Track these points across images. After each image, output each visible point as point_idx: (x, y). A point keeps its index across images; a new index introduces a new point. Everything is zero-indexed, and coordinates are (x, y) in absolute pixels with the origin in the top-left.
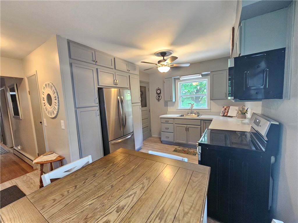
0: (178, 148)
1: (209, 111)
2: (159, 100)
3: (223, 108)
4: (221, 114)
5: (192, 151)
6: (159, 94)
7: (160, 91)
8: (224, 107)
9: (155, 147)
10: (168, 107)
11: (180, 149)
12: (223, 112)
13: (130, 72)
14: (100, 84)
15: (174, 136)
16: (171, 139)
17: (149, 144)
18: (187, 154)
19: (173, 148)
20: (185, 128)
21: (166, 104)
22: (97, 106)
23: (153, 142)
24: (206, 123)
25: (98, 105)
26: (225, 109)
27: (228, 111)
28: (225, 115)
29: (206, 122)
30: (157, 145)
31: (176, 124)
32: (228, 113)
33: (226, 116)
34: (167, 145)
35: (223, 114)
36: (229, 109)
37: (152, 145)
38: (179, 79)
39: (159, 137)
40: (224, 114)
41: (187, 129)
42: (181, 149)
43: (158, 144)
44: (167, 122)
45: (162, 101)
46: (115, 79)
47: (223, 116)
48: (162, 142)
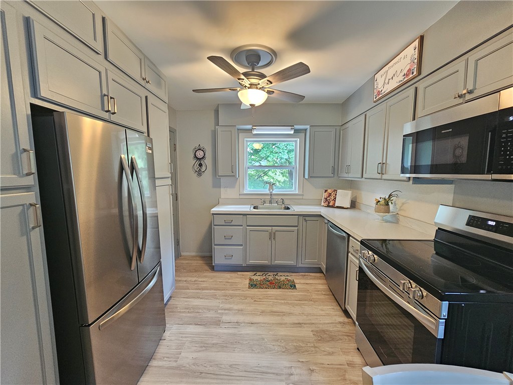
0: (255, 278)
1: (301, 197)
2: (199, 173)
3: (326, 193)
4: (323, 204)
5: (283, 278)
6: (200, 159)
7: (204, 155)
8: (326, 191)
9: (204, 285)
10: (222, 190)
11: (259, 278)
12: (326, 199)
13: (148, 86)
15: (245, 250)
16: (237, 260)
17: (184, 279)
18: (280, 288)
19: (242, 280)
20: (267, 234)
21: (217, 185)
22: (27, 188)
23: (191, 272)
24: (306, 221)
26: (330, 195)
27: (335, 198)
28: (331, 204)
29: (307, 218)
30: (205, 277)
31: (248, 226)
32: (335, 201)
33: (333, 207)
34: (228, 275)
35: (327, 203)
36: (336, 194)
37: (194, 279)
39: (207, 254)
40: (329, 203)
41: (272, 236)
42: (262, 278)
43: (206, 274)
44: (228, 224)
45: (208, 174)
47: (328, 206)
48: (212, 268)
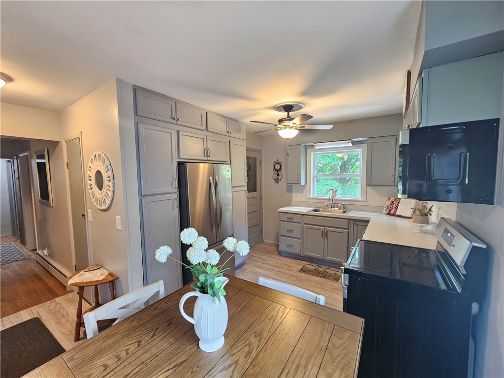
0: (308, 266)
1: (364, 204)
2: (277, 181)
3: (389, 201)
4: (384, 211)
5: (332, 272)
6: (278, 171)
7: (281, 166)
8: (389, 199)
9: (269, 262)
10: (294, 194)
11: (311, 267)
12: (388, 206)
13: (230, 135)
14: (182, 156)
15: (302, 243)
16: (296, 250)
17: (258, 256)
18: (324, 277)
19: (297, 265)
20: (321, 232)
21: (290, 189)
22: (174, 193)
23: (264, 252)
24: (357, 226)
25: (176, 190)
26: (392, 203)
27: (397, 207)
28: (392, 212)
29: (358, 223)
30: (272, 258)
31: (305, 224)
32: (396, 209)
33: (393, 215)
34: (288, 260)
35: (388, 211)
36: (399, 203)
37: (264, 257)
38: (313, 146)
39: (276, 243)
40: (390, 211)
41: (325, 234)
42: (314, 268)
43: (273, 256)
44: (290, 220)
45: (282, 184)
46: (205, 147)
47: (389, 214)
48: (280, 253)
